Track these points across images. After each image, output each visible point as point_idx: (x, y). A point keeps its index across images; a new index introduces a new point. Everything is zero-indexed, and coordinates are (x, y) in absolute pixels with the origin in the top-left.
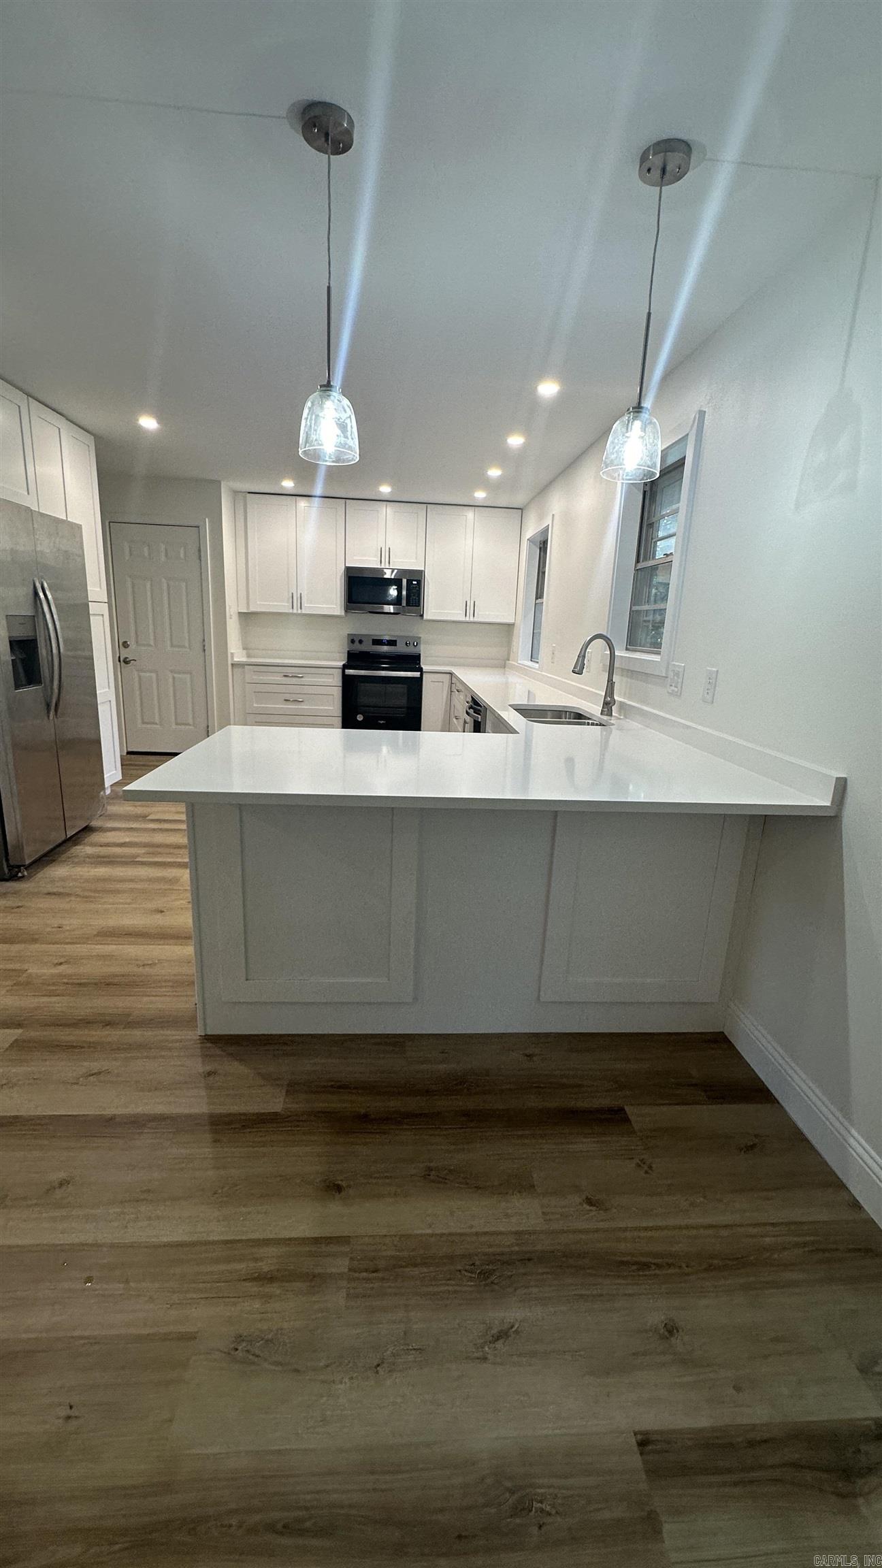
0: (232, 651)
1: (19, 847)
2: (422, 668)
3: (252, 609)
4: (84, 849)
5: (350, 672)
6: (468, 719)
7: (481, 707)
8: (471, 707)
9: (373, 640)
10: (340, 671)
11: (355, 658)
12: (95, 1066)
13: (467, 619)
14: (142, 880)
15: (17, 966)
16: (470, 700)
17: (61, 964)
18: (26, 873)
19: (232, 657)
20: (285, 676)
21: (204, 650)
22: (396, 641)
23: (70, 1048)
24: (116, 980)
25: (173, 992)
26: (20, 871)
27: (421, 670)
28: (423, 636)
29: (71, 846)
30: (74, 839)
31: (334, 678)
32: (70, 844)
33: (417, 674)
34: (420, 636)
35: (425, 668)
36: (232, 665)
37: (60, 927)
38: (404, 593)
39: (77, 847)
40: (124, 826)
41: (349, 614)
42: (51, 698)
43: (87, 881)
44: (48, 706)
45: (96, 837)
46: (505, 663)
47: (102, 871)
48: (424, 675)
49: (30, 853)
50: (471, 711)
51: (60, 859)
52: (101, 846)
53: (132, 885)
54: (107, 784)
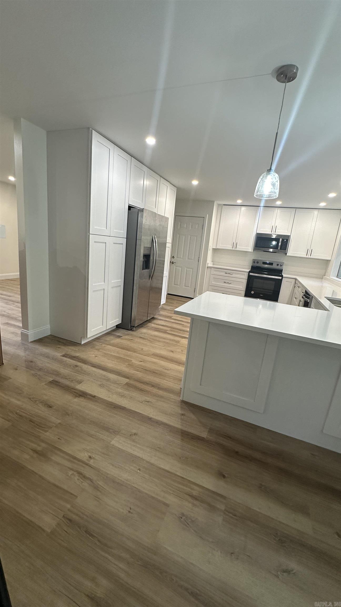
0: (208, 262)
1: (135, 320)
2: (283, 276)
3: (218, 247)
4: (152, 325)
5: (251, 274)
6: (302, 300)
7: (310, 296)
8: (304, 295)
9: (263, 262)
10: (248, 273)
11: (254, 269)
12: (148, 399)
13: (307, 257)
14: (168, 339)
15: (129, 359)
16: (304, 292)
17: (141, 361)
18: (135, 329)
19: (208, 264)
20: (226, 273)
21: (199, 261)
22: (273, 263)
23: (141, 390)
24: (156, 372)
25: (173, 381)
26: (133, 328)
27: (282, 276)
28: (285, 262)
29: (148, 323)
30: (149, 321)
31: (244, 276)
32: (147, 322)
33: (280, 278)
34: (284, 262)
35: (284, 275)
36: (207, 267)
37: (142, 349)
38: (280, 244)
39: (149, 323)
40: (164, 319)
41: (255, 252)
42: (151, 275)
43: (151, 335)
44: (150, 276)
45: (155, 321)
46: (323, 277)
47: (156, 333)
48: (283, 279)
49: (137, 323)
50: (304, 297)
51: (144, 326)
52: (157, 325)
53: (164, 340)
54: (161, 304)
